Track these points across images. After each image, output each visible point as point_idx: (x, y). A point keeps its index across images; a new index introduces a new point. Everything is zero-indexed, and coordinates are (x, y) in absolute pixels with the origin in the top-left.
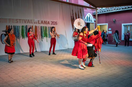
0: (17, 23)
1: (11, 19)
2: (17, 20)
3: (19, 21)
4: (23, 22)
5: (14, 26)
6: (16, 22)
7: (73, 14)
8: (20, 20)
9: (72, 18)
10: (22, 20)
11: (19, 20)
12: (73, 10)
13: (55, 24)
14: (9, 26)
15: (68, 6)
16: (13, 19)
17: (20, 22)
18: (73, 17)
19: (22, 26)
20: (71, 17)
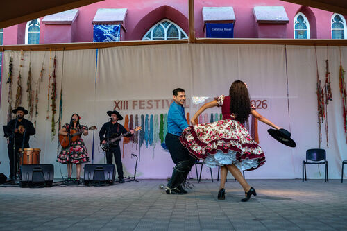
0: (151, 108)
1: (136, 101)
2: (151, 101)
3: (154, 104)
4: (163, 107)
5: (142, 116)
6: (148, 108)
7: (327, 74)
8: (157, 101)
9: (322, 85)
10: (163, 101)
11: (155, 101)
12: (327, 61)
13: (261, 106)
14: (132, 116)
15: (310, 50)
16: (141, 101)
17: (157, 107)
18: (327, 81)
19: (162, 115)
20: (319, 82)
